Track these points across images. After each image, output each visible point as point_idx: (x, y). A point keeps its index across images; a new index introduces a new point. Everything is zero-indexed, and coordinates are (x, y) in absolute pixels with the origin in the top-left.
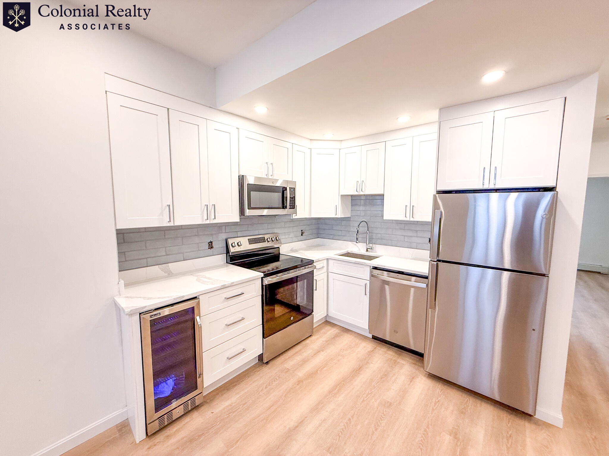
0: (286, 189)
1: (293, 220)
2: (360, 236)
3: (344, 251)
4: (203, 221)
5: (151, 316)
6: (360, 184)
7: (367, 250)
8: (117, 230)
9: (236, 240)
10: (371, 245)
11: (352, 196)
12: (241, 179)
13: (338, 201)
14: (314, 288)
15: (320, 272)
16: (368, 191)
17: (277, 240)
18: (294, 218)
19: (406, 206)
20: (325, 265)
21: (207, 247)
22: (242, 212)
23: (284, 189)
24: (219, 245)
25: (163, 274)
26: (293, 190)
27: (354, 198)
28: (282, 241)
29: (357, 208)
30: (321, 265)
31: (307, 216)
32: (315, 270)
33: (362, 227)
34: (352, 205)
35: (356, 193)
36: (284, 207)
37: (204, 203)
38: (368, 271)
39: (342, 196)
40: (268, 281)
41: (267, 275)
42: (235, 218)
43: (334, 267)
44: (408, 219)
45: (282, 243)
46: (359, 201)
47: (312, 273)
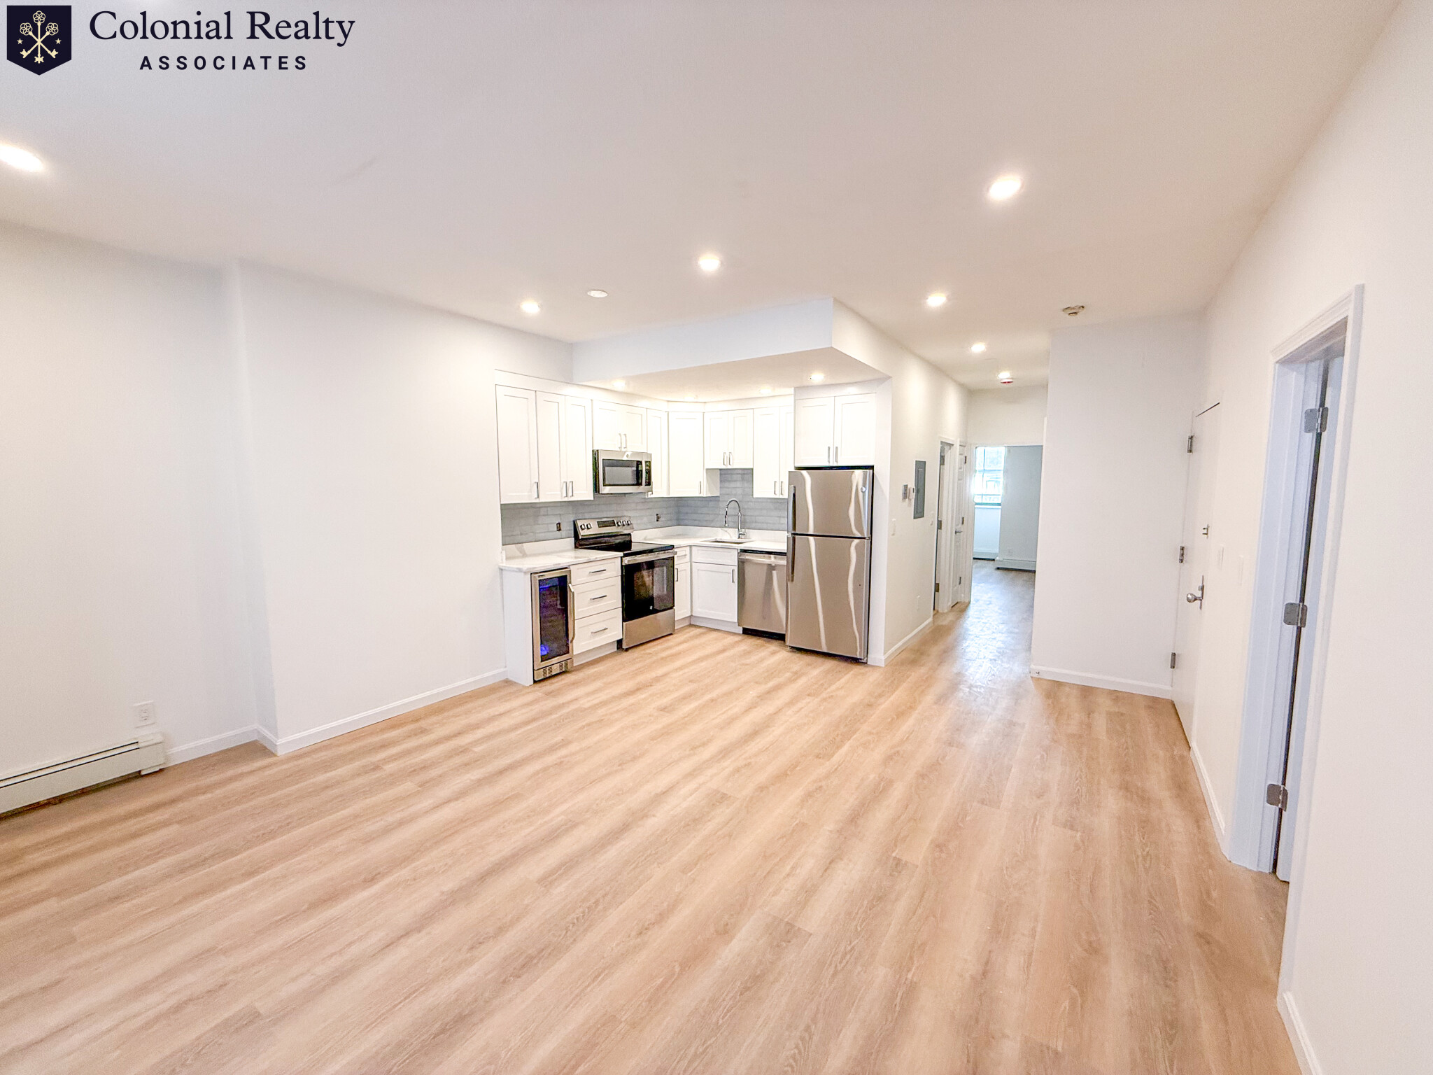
0: (641, 463)
1: (646, 501)
2: (729, 519)
3: (713, 539)
4: (562, 498)
5: (539, 576)
6: (728, 458)
7: (739, 538)
8: (501, 505)
9: (586, 522)
10: (743, 530)
11: (720, 470)
12: (595, 455)
13: (702, 477)
14: (676, 579)
15: (682, 561)
16: (736, 465)
17: (628, 524)
18: (649, 497)
19: (775, 482)
20: (688, 553)
21: (556, 529)
22: (596, 489)
23: (639, 463)
24: (567, 528)
25: (518, 553)
26: (648, 463)
27: (723, 472)
28: (635, 526)
29: (727, 484)
30: (683, 553)
31: (665, 495)
32: (675, 557)
33: (731, 508)
34: (721, 481)
35: (724, 467)
36: (639, 484)
37: (563, 480)
38: (735, 553)
39: (707, 469)
40: (627, 561)
41: (626, 555)
42: (589, 495)
43: (698, 555)
44: (777, 496)
45: (635, 529)
46: (729, 476)
47: (673, 558)
